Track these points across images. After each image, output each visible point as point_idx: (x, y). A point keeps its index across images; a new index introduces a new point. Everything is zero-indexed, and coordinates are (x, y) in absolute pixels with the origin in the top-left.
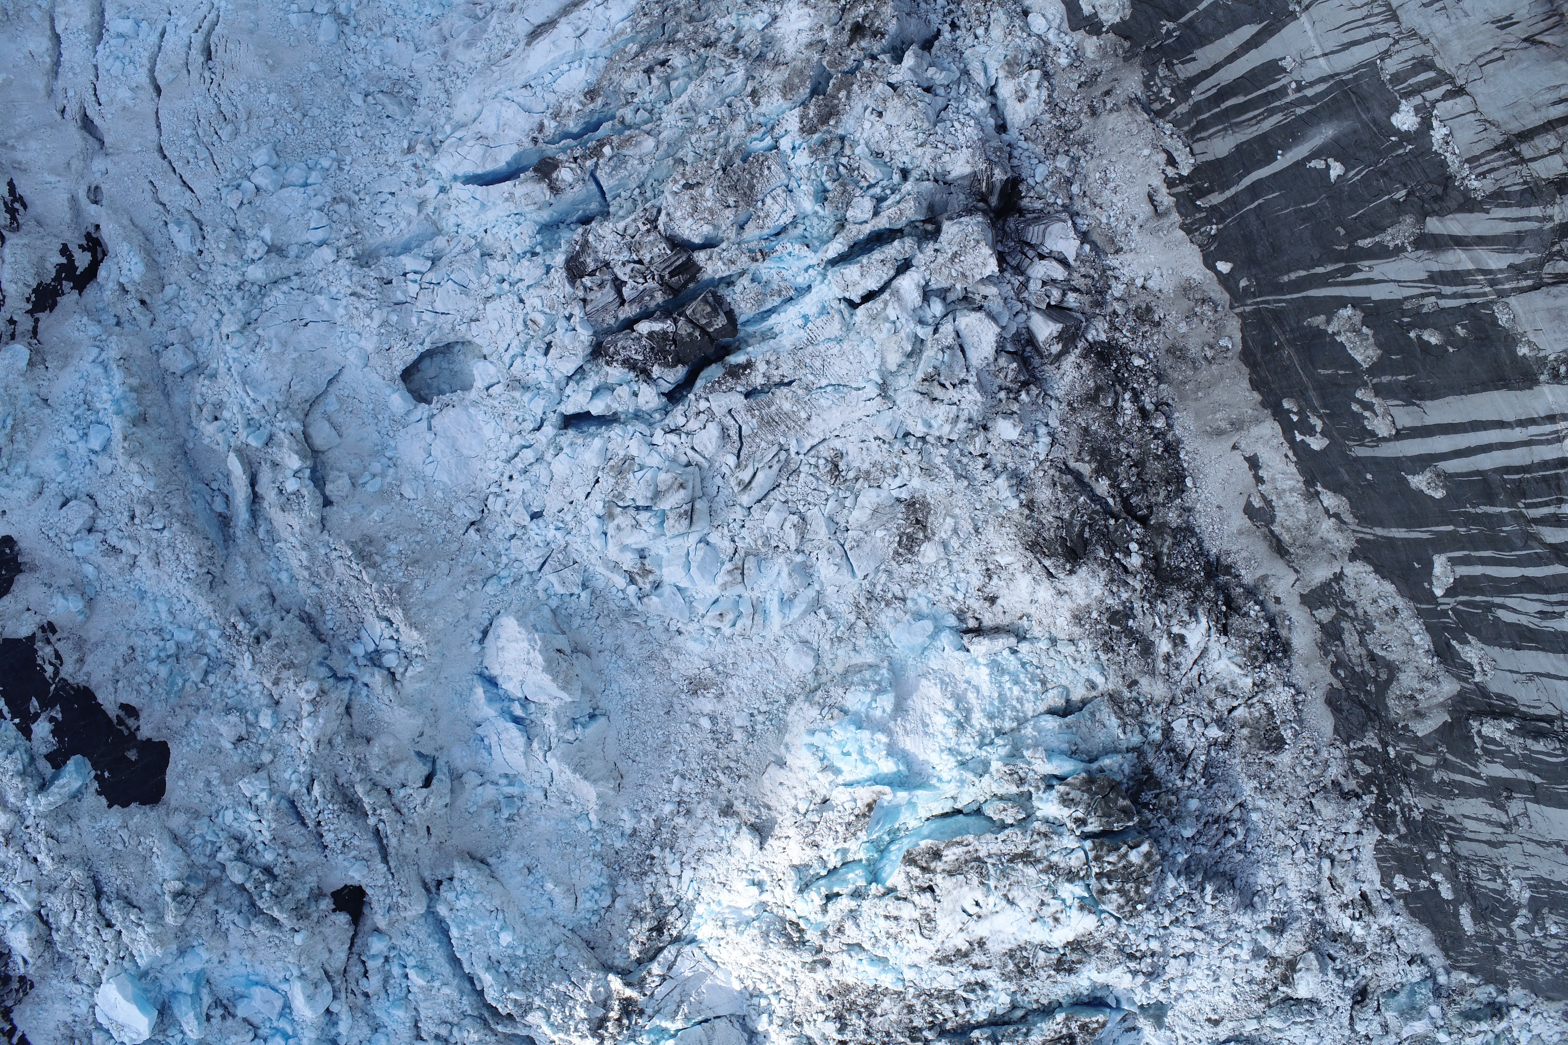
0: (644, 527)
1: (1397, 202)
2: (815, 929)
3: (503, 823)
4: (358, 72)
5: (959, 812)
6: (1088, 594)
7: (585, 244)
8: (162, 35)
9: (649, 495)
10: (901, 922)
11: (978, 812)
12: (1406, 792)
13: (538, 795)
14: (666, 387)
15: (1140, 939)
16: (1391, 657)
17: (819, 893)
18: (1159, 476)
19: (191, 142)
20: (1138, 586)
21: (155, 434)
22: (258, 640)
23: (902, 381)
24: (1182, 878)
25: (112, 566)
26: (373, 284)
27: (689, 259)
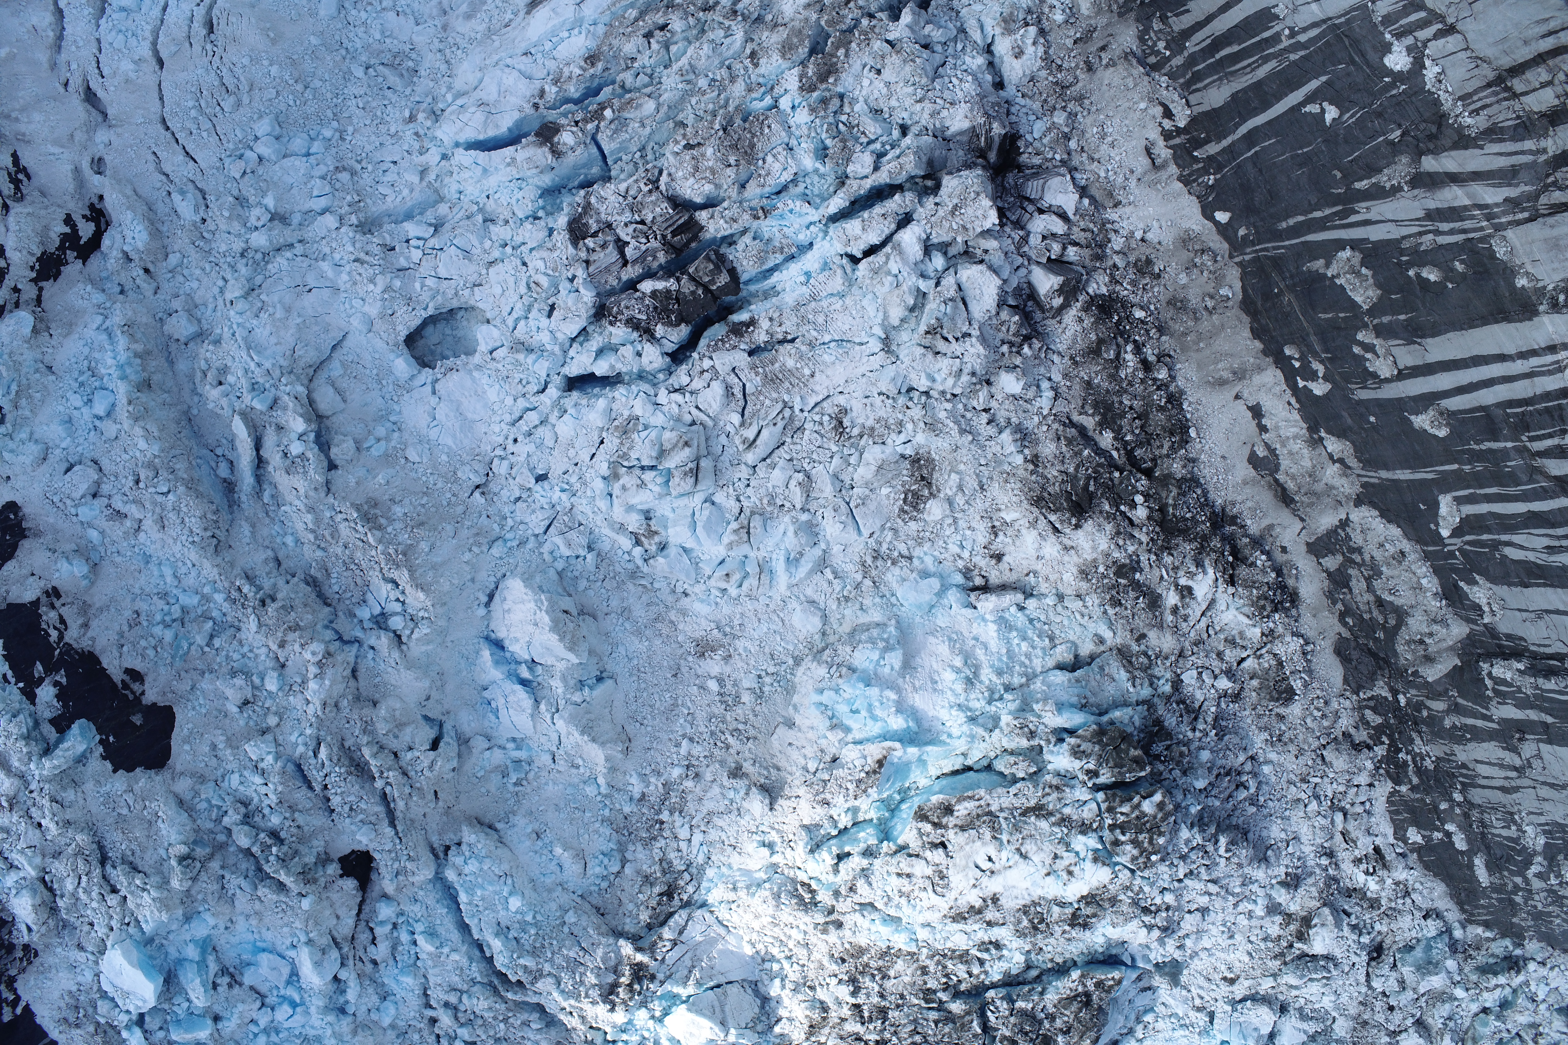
0: (650, 486)
1: (1392, 143)
2: (827, 889)
3: (511, 788)
4: (359, 45)
5: (969, 769)
6: (1094, 548)
7: (588, 206)
8: (165, 9)
9: (654, 454)
10: (914, 880)
11: (989, 768)
12: (1418, 741)
13: (546, 759)
14: (670, 347)
15: (1155, 893)
16: (1399, 602)
17: (831, 853)
18: (1163, 428)
19: (193, 113)
20: (1144, 539)
21: (160, 400)
22: (263, 603)
23: (904, 336)
24: (1196, 829)
25: (116, 530)
26: (377, 250)
27: (691, 218)
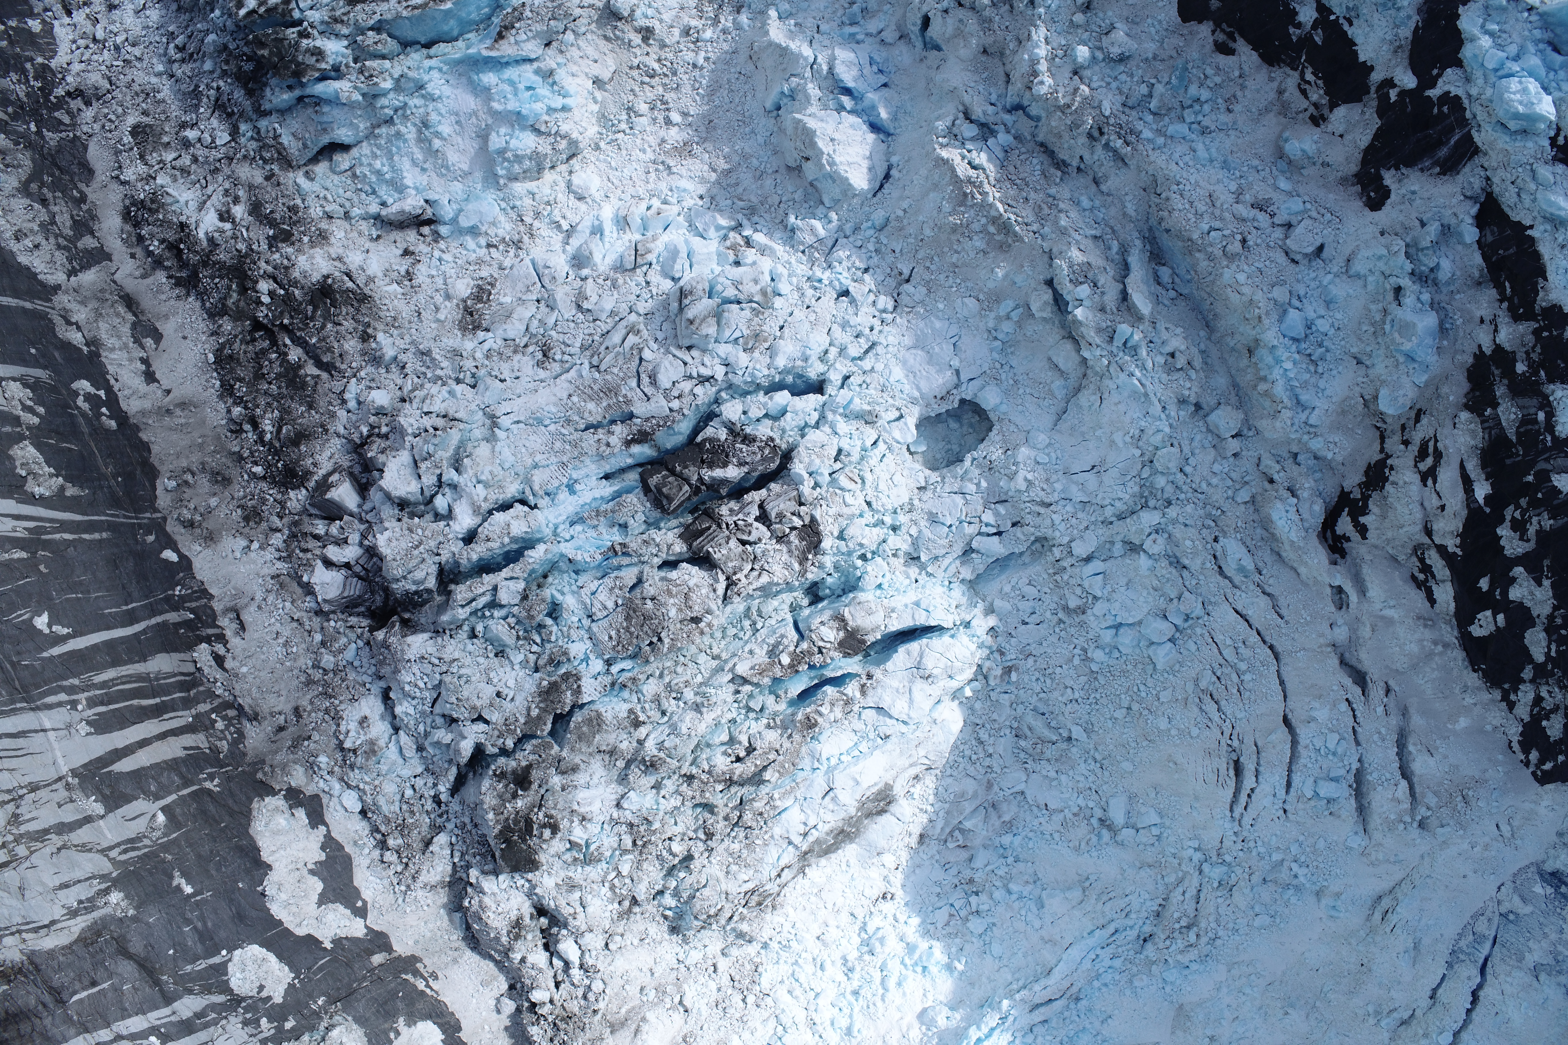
0: (730, 284)
4: (1083, 766)
5: (424, 45)
6: (312, 257)
7: (803, 561)
8: (1289, 784)
9: (726, 314)
11: (405, 45)
12: (22, 95)
13: (826, 28)
14: (715, 422)
16: (25, 201)
18: (239, 363)
19: (1245, 666)
20: (262, 264)
21: (1237, 337)
22: (1100, 131)
25: (1260, 190)
26: (1028, 519)
27: (691, 547)
